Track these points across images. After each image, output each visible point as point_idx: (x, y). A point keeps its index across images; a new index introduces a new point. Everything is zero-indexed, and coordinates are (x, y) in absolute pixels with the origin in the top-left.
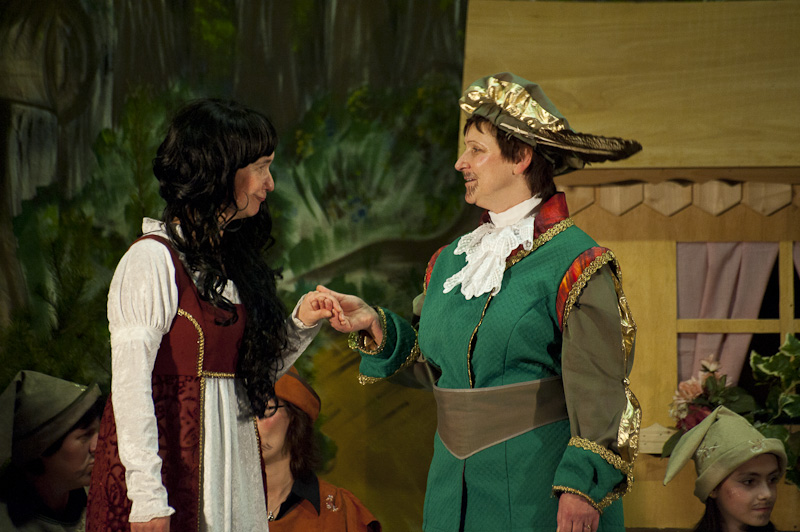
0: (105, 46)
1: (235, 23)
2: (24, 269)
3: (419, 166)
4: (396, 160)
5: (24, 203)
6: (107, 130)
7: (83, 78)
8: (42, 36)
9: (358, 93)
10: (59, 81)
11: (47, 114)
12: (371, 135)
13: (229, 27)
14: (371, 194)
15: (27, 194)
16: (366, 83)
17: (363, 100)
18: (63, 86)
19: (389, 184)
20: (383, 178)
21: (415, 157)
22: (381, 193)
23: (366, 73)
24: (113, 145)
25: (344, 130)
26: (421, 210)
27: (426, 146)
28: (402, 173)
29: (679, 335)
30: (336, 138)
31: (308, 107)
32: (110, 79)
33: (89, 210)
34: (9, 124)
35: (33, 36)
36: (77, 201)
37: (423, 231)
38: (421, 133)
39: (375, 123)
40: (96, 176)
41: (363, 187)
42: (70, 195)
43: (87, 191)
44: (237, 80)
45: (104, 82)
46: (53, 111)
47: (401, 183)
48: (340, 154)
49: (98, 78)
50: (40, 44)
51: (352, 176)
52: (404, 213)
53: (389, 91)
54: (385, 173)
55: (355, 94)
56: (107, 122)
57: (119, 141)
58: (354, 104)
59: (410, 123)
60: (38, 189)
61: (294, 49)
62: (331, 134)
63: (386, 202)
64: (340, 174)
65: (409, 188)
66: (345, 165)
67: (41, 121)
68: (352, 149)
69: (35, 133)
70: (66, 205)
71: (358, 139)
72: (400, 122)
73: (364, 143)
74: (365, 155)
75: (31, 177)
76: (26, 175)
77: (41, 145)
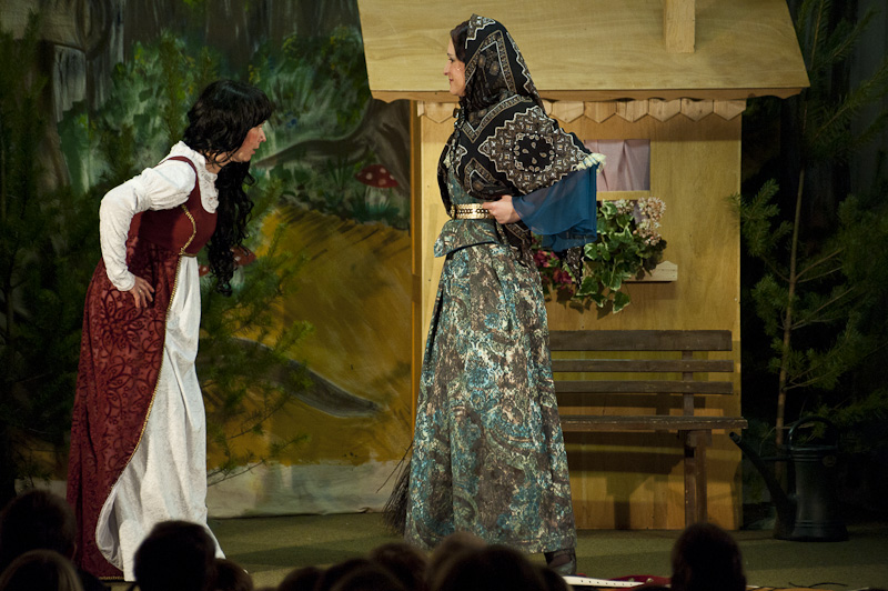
0: (118, 6)
2: (66, 158)
3: (332, 90)
4: (316, 86)
5: (65, 113)
6: (120, 64)
7: (103, 28)
9: (290, 40)
10: (87, 30)
11: (79, 53)
12: (299, 69)
14: (300, 109)
15: (66, 107)
16: (295, 33)
17: (293, 45)
18: (90, 34)
19: (312, 102)
20: (308, 98)
21: (330, 84)
22: (306, 108)
23: (295, 28)
24: (124, 74)
25: (281, 65)
26: (334, 120)
27: (336, 76)
28: (320, 95)
30: (276, 71)
31: (257, 49)
32: (122, 29)
33: (110, 119)
34: (53, 59)
36: (101, 112)
37: (336, 135)
38: (333, 68)
39: (302, 61)
40: (114, 95)
41: (294, 105)
42: (97, 108)
43: (108, 107)
44: (207, 31)
45: (118, 31)
46: (83, 50)
47: (320, 102)
48: (278, 81)
49: (113, 28)
50: (73, 4)
51: (287, 97)
52: (322, 122)
53: (310, 39)
54: (309, 94)
55: (288, 41)
56: (121, 58)
57: (129, 71)
58: (287, 48)
59: (326, 61)
60: (74, 103)
61: (246, 9)
62: (272, 68)
63: (309, 114)
64: (278, 95)
65: (325, 105)
66: (282, 89)
67: (75, 57)
68: (286, 78)
69: (70, 67)
70: (93, 115)
71: (290, 72)
72: (319, 60)
73: (295, 74)
74: (295, 82)
75: (69, 96)
76: (65, 94)
77: (75, 73)
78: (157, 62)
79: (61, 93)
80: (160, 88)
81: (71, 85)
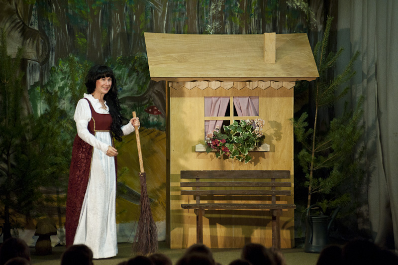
0: (52, 45)
1: (87, 39)
2: (31, 104)
3: (136, 77)
4: (130, 75)
5: (31, 86)
6: (53, 67)
7: (47, 53)
8: (35, 42)
10: (40, 54)
11: (37, 63)
12: (123, 69)
13: (85, 40)
14: (123, 84)
15: (32, 84)
16: (121, 55)
17: (121, 59)
18: (42, 55)
19: (128, 82)
20: (126, 80)
21: (135, 74)
22: (126, 84)
23: (121, 53)
24: (55, 71)
25: (116, 67)
26: (136, 88)
27: (137, 71)
28: (131, 79)
29: (205, 121)
30: (114, 69)
31: (106, 61)
32: (54, 53)
33: (49, 88)
34: (27, 66)
35: (33, 42)
36: (46, 85)
37: (137, 94)
38: (136, 68)
39: (124, 66)
40: (50, 79)
41: (121, 82)
42: (44, 84)
43: (48, 84)
44: (87, 54)
45: (52, 54)
46: (38, 62)
47: (131, 81)
49: (51, 53)
50: (35, 44)
51: (118, 79)
52: (132, 89)
53: (127, 57)
54: (127, 78)
55: (118, 58)
56: (53, 65)
57: (56, 70)
58: (118, 60)
59: (133, 66)
60: (35, 82)
61: (102, 46)
63: (127, 86)
65: (133, 83)
67: (35, 65)
68: (118, 72)
69: (33, 68)
70: (42, 87)
71: (119, 70)
72: (131, 65)
73: (121, 71)
74: (121, 74)
75: (33, 79)
76: (31, 79)
77: (35, 71)
78: (68, 66)
79: (30, 79)
80: (69, 76)
81: (34, 75)
